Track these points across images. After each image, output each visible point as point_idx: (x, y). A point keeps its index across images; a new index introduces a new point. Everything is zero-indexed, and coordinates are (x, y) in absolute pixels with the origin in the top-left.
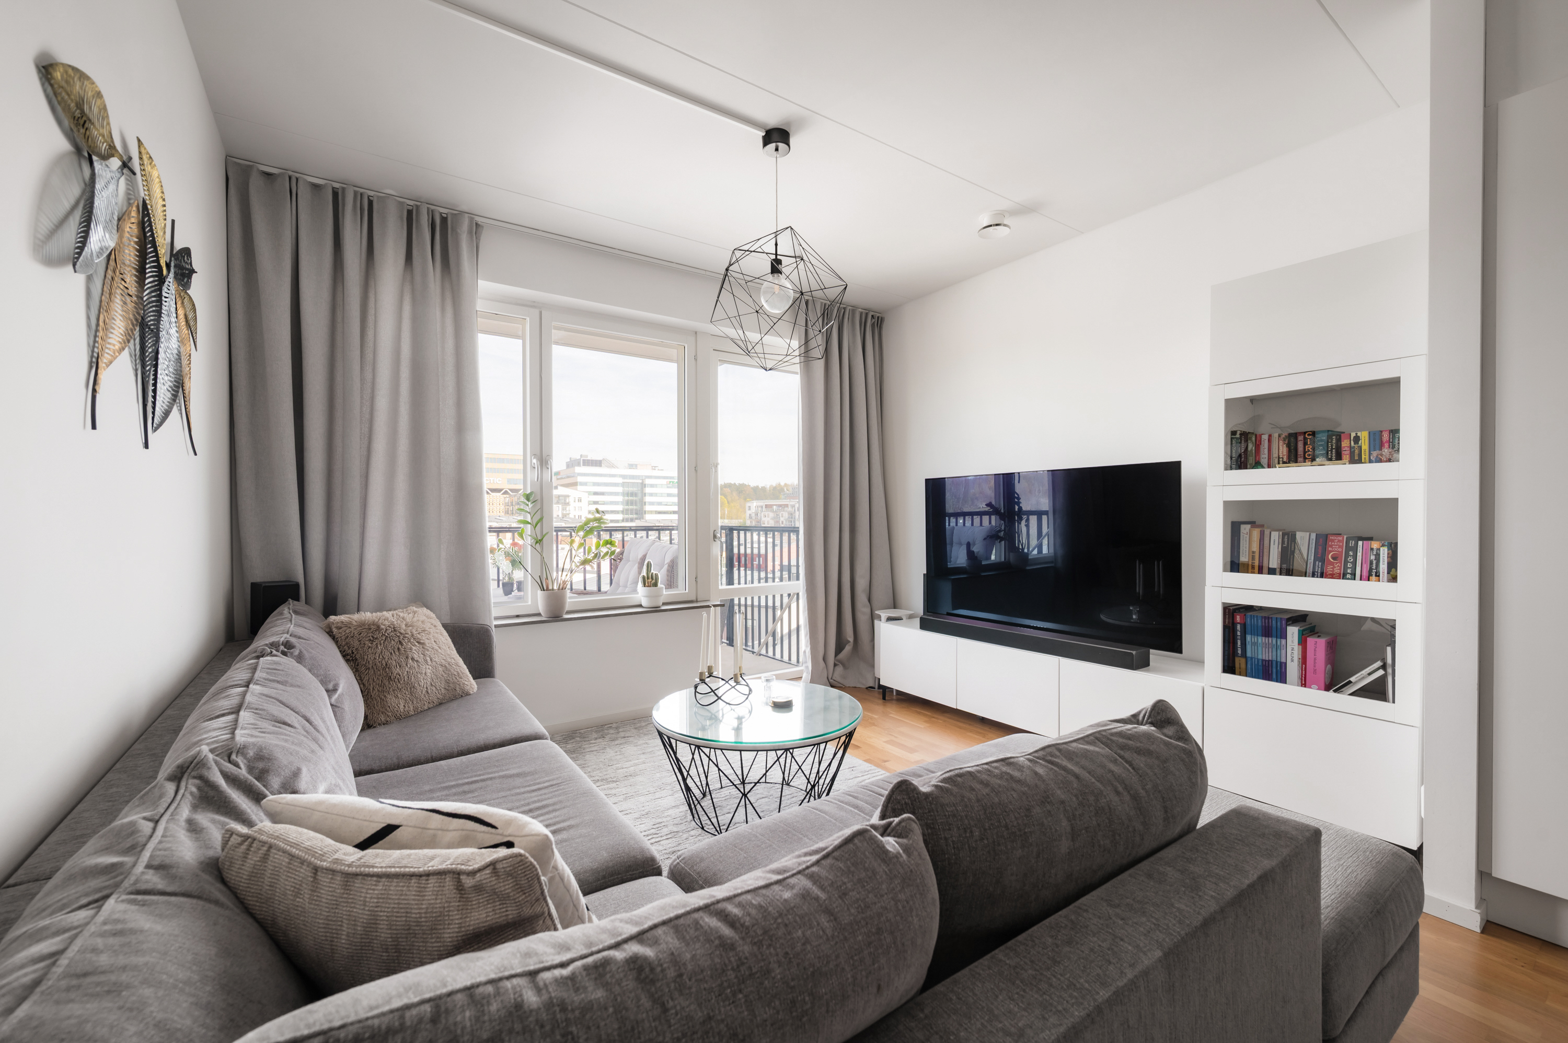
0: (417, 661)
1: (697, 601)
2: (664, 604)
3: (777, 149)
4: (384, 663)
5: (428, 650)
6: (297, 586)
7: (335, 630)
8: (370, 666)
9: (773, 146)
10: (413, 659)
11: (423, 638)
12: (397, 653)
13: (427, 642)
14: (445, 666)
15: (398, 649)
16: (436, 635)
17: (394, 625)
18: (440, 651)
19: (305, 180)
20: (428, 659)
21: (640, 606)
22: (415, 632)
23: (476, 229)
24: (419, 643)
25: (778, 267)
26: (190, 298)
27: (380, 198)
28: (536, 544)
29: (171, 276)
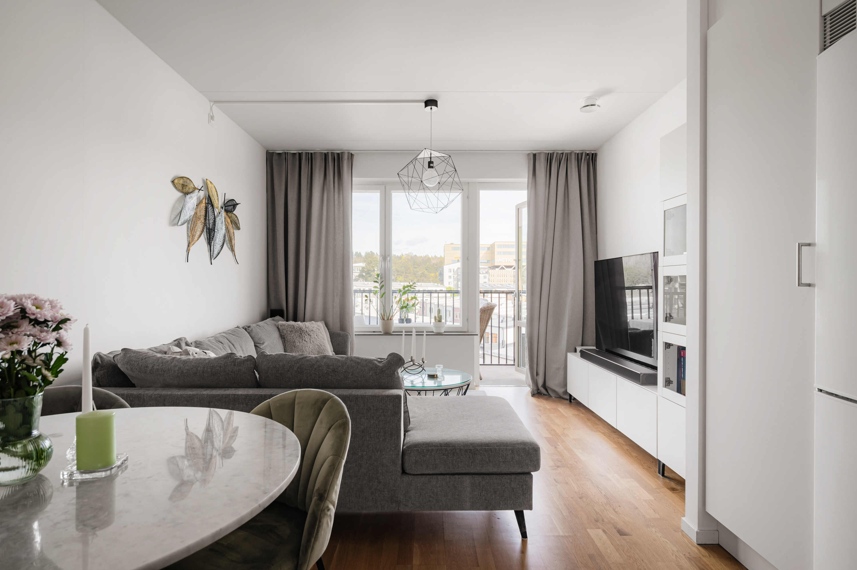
0: (307, 342)
1: (468, 332)
2: (445, 332)
3: (431, 109)
4: (293, 340)
5: (312, 338)
6: (283, 311)
7: (279, 326)
8: (289, 341)
9: (429, 107)
10: (305, 341)
11: (311, 334)
12: (299, 338)
13: (312, 335)
14: (319, 346)
15: (300, 336)
16: (318, 333)
17: (300, 327)
18: (318, 339)
19: (290, 153)
20: (312, 342)
21: (433, 332)
22: (308, 331)
23: (351, 156)
24: (308, 334)
25: (431, 165)
26: (234, 214)
27: (314, 153)
28: (381, 297)
29: (223, 211)
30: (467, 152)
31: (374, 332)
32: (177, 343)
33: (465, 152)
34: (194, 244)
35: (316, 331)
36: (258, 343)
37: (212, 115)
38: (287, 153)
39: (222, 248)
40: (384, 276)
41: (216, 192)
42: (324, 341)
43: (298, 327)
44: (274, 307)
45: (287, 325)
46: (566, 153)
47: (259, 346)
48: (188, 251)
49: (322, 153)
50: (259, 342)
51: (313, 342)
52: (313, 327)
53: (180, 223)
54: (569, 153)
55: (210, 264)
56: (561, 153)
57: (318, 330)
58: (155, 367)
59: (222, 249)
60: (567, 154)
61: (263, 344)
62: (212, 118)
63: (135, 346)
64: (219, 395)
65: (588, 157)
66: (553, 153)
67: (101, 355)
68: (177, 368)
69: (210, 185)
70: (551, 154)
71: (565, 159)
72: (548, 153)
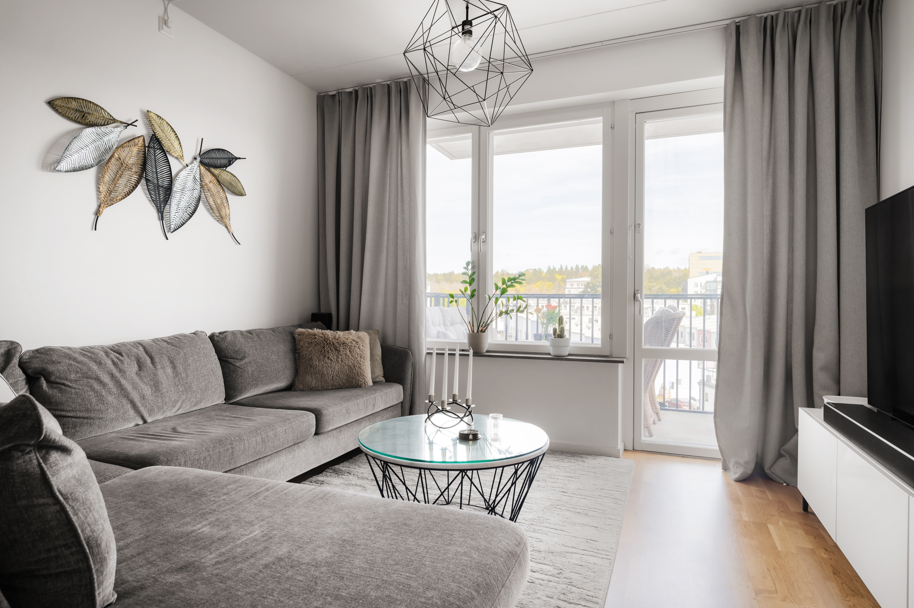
0: (331, 360)
1: (612, 357)
2: (569, 355)
4: (310, 357)
6: (330, 315)
7: (296, 336)
8: (304, 357)
10: (328, 358)
11: (341, 348)
12: (320, 353)
13: (342, 350)
14: (351, 367)
15: (321, 350)
16: (354, 348)
17: (325, 337)
19: (345, 92)
20: (340, 360)
21: (549, 354)
22: (336, 344)
23: (423, 81)
24: (336, 349)
25: (467, 27)
26: (228, 172)
27: (374, 86)
28: (470, 298)
29: (196, 163)
30: (604, 43)
33: (600, 44)
34: (113, 202)
35: (350, 344)
36: (234, 359)
37: (166, 18)
38: (341, 92)
39: (191, 217)
40: (476, 264)
41: (173, 134)
42: (362, 359)
43: (322, 337)
45: (307, 333)
46: (807, 10)
47: (233, 363)
48: (98, 213)
49: (384, 85)
50: (235, 356)
51: (342, 361)
52: (347, 339)
54: (815, 7)
55: (164, 238)
56: (796, 12)
57: (354, 343)
59: (189, 218)
60: (809, 12)
61: (242, 359)
62: (166, 22)
65: (859, 7)
66: (777, 15)
69: (156, 122)
70: (772, 17)
71: (805, 23)
72: (766, 18)
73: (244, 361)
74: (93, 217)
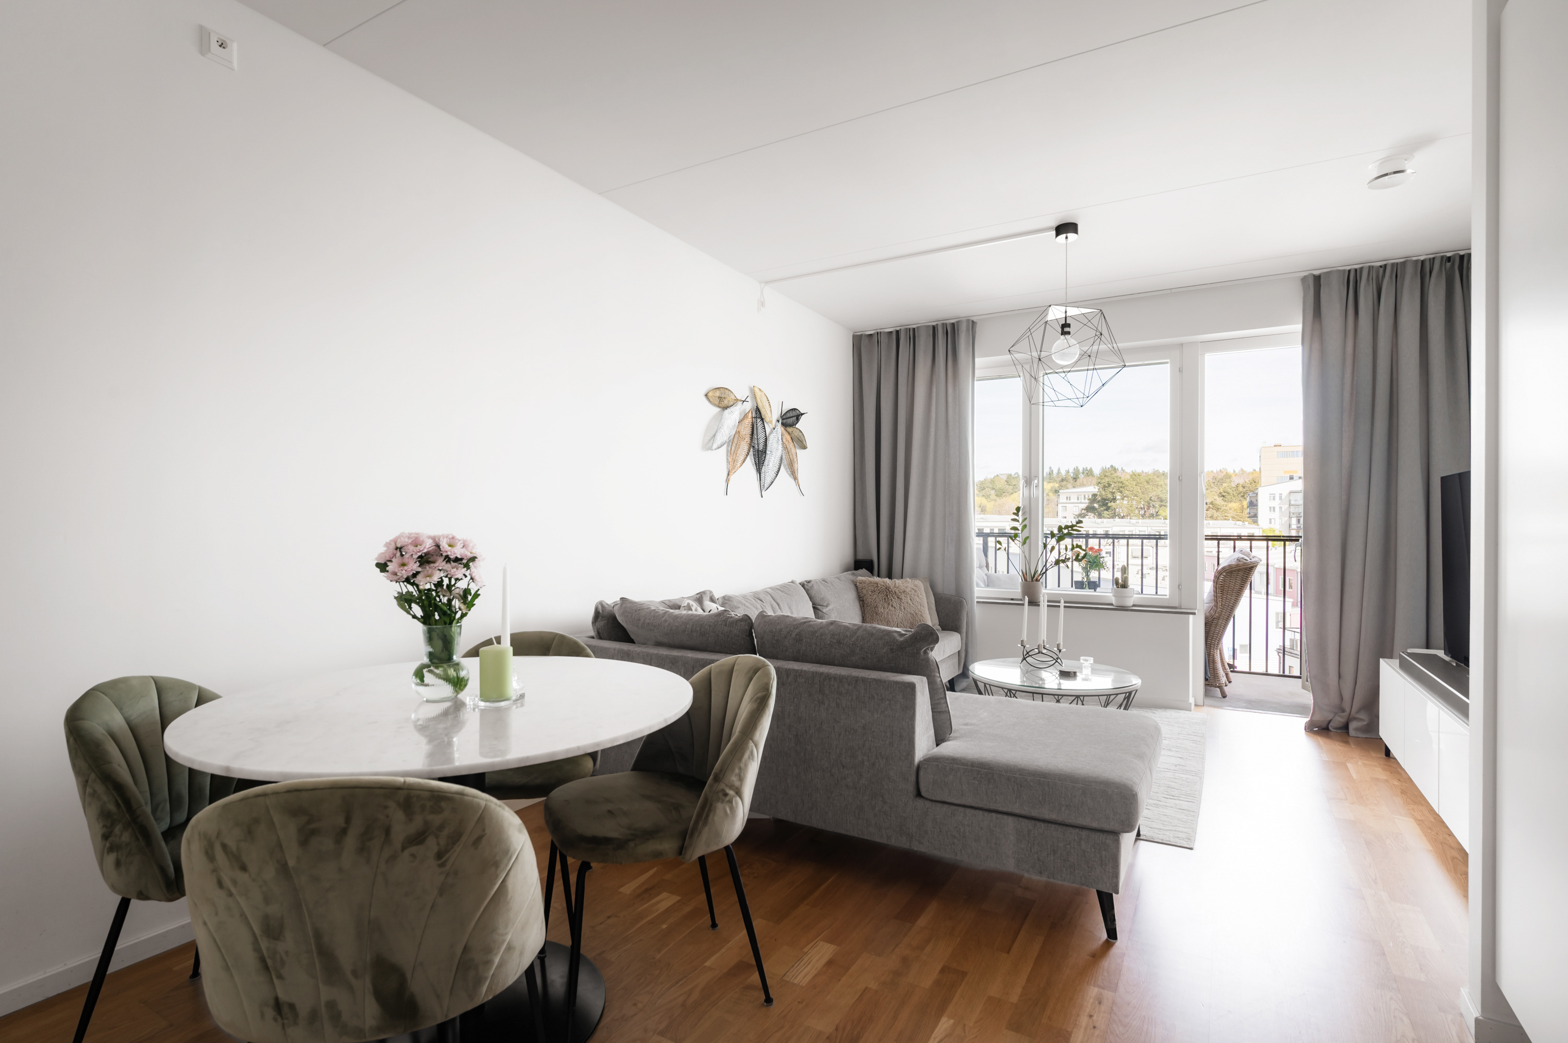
0: (895, 608)
1: (1181, 608)
2: (1134, 606)
3: (1067, 238)
4: (875, 604)
5: (903, 603)
6: (871, 562)
7: (858, 584)
8: (869, 605)
9: (1063, 236)
10: (892, 606)
11: (903, 596)
12: (883, 601)
13: (903, 598)
14: (913, 615)
15: (885, 599)
16: (913, 596)
17: (886, 585)
18: (912, 605)
19: (885, 332)
20: (902, 608)
21: (1112, 604)
22: (897, 592)
23: (972, 324)
24: (898, 597)
25: (1066, 329)
26: (797, 428)
27: (918, 327)
28: (1022, 545)
29: (779, 424)
30: (1173, 291)
31: (1012, 599)
32: (699, 597)
33: (1169, 291)
34: (735, 472)
35: (910, 593)
36: (820, 605)
37: (763, 300)
38: (881, 332)
39: (777, 475)
40: (1028, 510)
41: (767, 402)
42: (922, 608)
43: (883, 585)
44: (861, 556)
45: (868, 582)
46: (1393, 264)
47: (821, 609)
48: (727, 481)
49: (929, 326)
50: (822, 604)
51: (904, 609)
52: (906, 587)
53: (715, 446)
54: (1401, 263)
55: (761, 497)
56: (1381, 266)
57: (913, 591)
58: (647, 621)
59: (776, 477)
60: (1395, 266)
61: (827, 606)
62: (763, 304)
63: (638, 595)
64: (703, 659)
65: (1448, 265)
66: (1361, 269)
67: (604, 603)
68: (666, 624)
69: (758, 393)
70: (1356, 270)
71: (1391, 277)
72: (1349, 271)
73: (829, 608)
74: (724, 484)
